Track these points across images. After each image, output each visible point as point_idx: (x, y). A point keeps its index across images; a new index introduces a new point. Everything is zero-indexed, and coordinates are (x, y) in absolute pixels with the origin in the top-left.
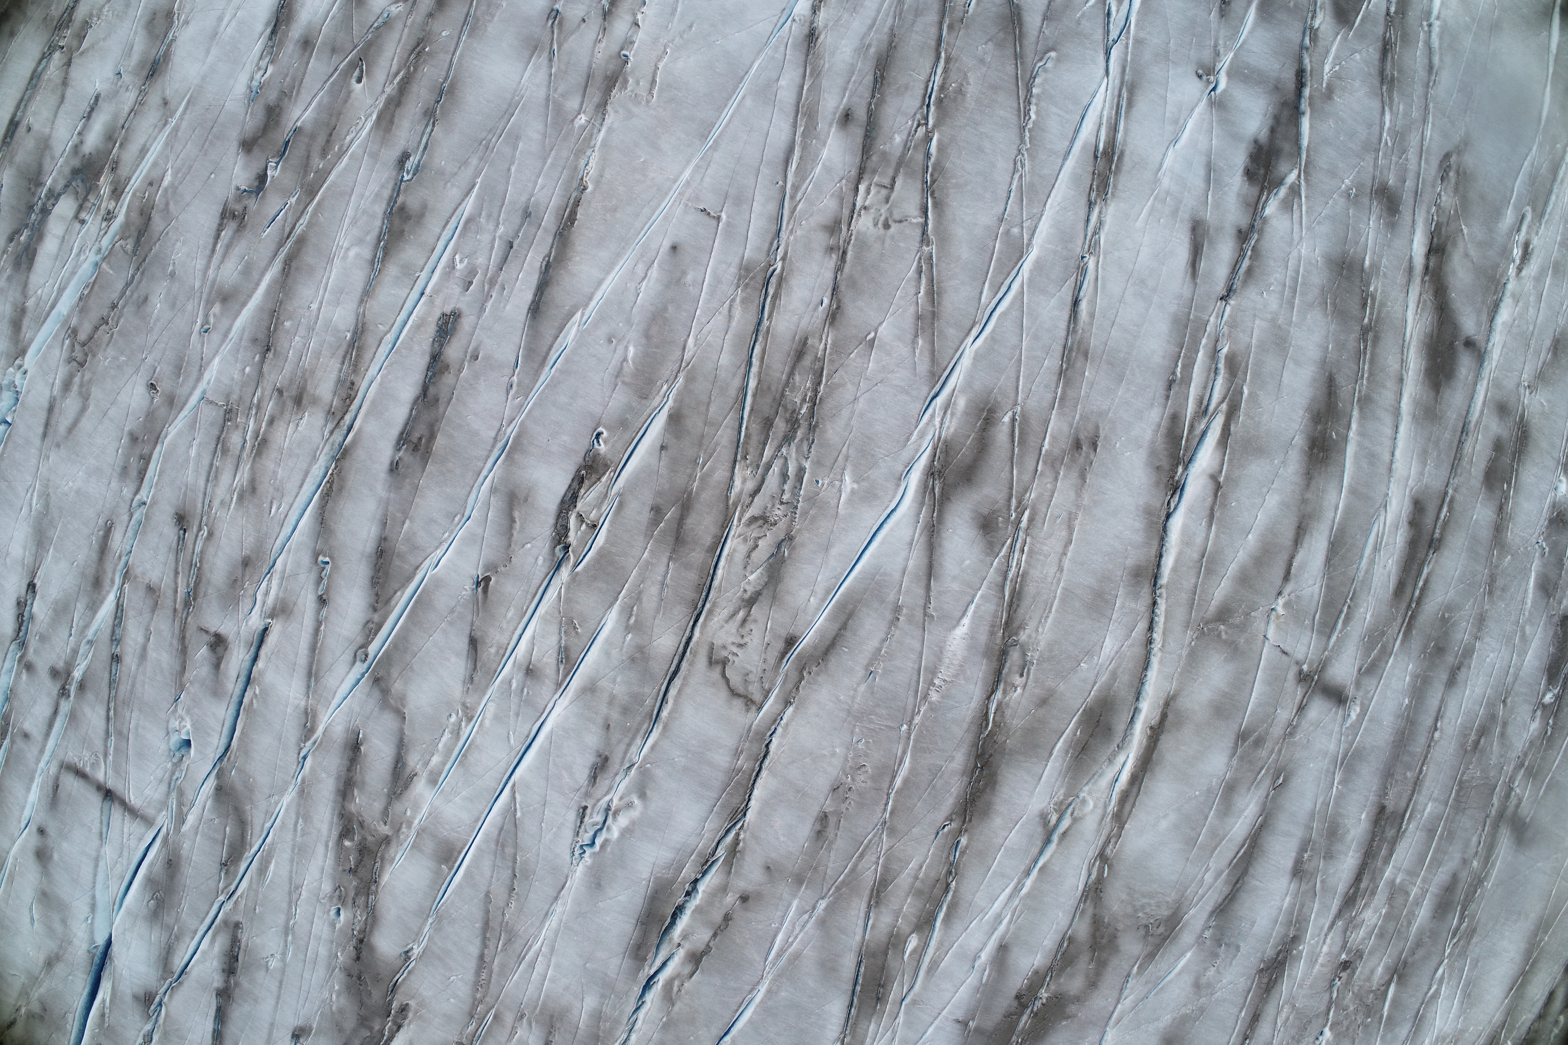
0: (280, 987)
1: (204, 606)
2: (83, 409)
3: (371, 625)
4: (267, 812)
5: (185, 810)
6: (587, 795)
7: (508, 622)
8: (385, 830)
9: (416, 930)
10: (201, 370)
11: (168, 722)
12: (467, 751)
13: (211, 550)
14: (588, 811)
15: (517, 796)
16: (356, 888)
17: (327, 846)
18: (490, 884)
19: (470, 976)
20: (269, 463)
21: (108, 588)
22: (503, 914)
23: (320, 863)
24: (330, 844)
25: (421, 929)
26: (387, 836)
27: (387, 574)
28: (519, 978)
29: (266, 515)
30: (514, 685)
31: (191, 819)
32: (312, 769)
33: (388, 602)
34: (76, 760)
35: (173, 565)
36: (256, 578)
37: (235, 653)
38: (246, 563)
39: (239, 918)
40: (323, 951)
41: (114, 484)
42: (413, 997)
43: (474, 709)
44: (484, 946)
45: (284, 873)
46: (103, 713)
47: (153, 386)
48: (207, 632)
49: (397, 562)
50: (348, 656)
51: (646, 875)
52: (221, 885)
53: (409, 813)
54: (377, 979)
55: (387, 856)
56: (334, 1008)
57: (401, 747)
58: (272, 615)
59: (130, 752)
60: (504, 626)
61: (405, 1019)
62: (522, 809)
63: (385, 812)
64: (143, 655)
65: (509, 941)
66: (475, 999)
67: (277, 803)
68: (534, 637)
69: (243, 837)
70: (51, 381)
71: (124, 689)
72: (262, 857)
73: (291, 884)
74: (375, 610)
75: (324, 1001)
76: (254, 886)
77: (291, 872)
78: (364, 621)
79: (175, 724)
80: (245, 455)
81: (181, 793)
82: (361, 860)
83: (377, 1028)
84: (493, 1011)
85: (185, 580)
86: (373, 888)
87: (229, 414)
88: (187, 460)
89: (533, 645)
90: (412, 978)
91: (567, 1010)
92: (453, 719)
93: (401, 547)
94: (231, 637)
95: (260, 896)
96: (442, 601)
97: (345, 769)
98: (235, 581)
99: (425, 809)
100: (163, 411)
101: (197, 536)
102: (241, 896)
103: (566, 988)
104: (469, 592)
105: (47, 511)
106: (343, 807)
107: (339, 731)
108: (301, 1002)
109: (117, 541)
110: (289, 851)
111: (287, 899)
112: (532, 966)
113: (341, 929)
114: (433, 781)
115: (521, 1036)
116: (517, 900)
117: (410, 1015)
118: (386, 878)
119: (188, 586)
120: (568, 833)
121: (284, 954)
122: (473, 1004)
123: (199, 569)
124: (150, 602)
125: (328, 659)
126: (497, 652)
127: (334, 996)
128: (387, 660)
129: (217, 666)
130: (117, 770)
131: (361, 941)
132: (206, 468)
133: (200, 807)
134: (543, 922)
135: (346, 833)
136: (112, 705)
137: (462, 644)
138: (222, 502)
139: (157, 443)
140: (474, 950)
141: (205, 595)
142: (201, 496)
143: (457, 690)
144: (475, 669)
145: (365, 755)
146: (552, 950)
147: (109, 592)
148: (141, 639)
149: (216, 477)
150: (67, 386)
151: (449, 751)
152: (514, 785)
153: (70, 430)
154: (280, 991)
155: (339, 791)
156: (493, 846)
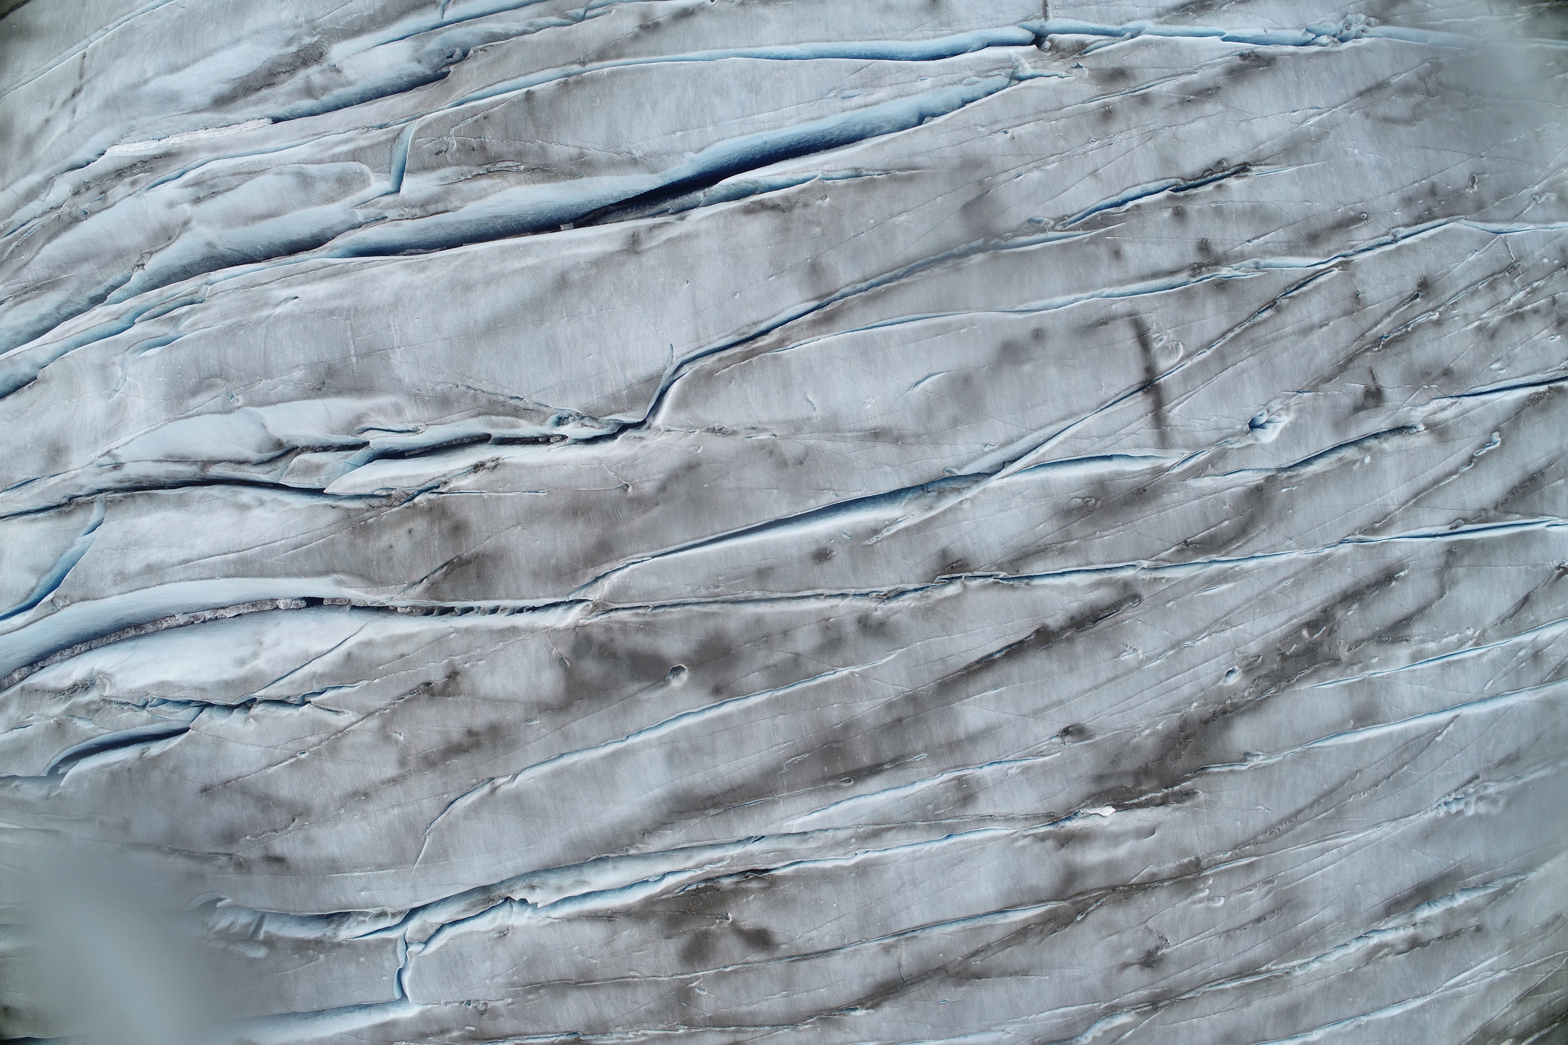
0: (1110, 681)
1: (1390, 360)
2: (1408, 122)
3: (1483, 514)
4: (1274, 546)
5: (1210, 470)
6: (1488, 770)
7: (1555, 611)
8: (1344, 653)
9: (1280, 746)
10: (1515, 218)
11: (1276, 398)
12: (1454, 662)
13: (1431, 333)
14: (1476, 782)
15: (1451, 726)
16: (1273, 671)
17: (1291, 619)
18: (1368, 767)
19: (1274, 818)
20: (1516, 334)
21: (1321, 253)
22: (1350, 796)
23: (1271, 626)
24: (1294, 621)
25: (1284, 748)
26: (1339, 660)
27: (1524, 495)
28: (1305, 852)
29: (1489, 363)
30: (1521, 653)
31: (1206, 482)
32: (1345, 557)
33: (1508, 512)
34: (1155, 327)
35: (1392, 306)
36: (1446, 391)
37: (1382, 418)
38: (1447, 373)
39: (1145, 594)
40: (1186, 690)
41: (1394, 198)
42: (1210, 792)
43: (1486, 641)
44: (1311, 806)
45: (1232, 602)
46: (1225, 326)
47: (1473, 180)
48: (1374, 379)
49: (1536, 496)
50: (1452, 515)
51: (1458, 858)
52: (1163, 555)
53: (1374, 661)
54: (1199, 752)
55: (1322, 673)
56: (1134, 740)
57: (1421, 612)
58: (1430, 427)
59: (1216, 380)
60: (1551, 611)
61: (1178, 802)
62: (1446, 737)
63: (1358, 643)
64: (1306, 331)
65: (1330, 819)
66: (1255, 838)
67: (1289, 548)
68: (1557, 637)
69: (1230, 541)
70: (1397, 70)
71: (1261, 331)
72: (1225, 571)
73: (1225, 616)
74: (1496, 508)
75: (1133, 727)
76: (1191, 585)
77: (1238, 607)
78: (1484, 507)
79: (1276, 405)
80: (1502, 307)
81: (1222, 455)
82: (1300, 656)
83: (1144, 788)
84: (1254, 859)
85: (1391, 326)
86: (1283, 684)
87: (1511, 269)
88: (1463, 258)
89: (1554, 641)
90: (1231, 778)
91: (1305, 905)
92: (1469, 632)
93: (1547, 490)
94: (1389, 404)
95: (1187, 597)
96: (1536, 552)
97: (1367, 582)
98: (1428, 374)
99: (1386, 672)
100: (1469, 205)
101: (1427, 311)
102: (1168, 580)
103: (1326, 890)
104: (1553, 566)
105: (1316, 141)
106: (1333, 606)
107: (1395, 554)
108: (1114, 709)
109: (1362, 235)
110: (1256, 593)
111: (1208, 623)
112: (1323, 851)
113: (1222, 688)
114: (1415, 658)
115: (1251, 896)
116: (1371, 796)
117: (1188, 804)
118: (1304, 687)
119: (1390, 333)
120: (1455, 784)
121: (1149, 659)
122: (1249, 840)
123: (1407, 332)
124: (1348, 304)
125: (1438, 500)
126: (1533, 622)
127: (1147, 732)
128: (1470, 546)
129: (1358, 408)
130: (1187, 376)
131: (1224, 712)
132: (1473, 281)
133: (1229, 484)
134: (1368, 828)
135: (1312, 625)
136: (1237, 330)
137: (1521, 594)
138: (1465, 316)
139: (1447, 216)
140: (1302, 802)
141: (1397, 354)
142: (1454, 291)
143: (1491, 618)
144: (1511, 616)
145: (1391, 590)
146: (1350, 853)
147: (1318, 256)
148: (1316, 318)
149: (1473, 294)
150: (1406, 90)
151: (1445, 649)
152: (1456, 717)
153: (1386, 120)
154: (1104, 684)
155: (1345, 592)
156: (1401, 742)
